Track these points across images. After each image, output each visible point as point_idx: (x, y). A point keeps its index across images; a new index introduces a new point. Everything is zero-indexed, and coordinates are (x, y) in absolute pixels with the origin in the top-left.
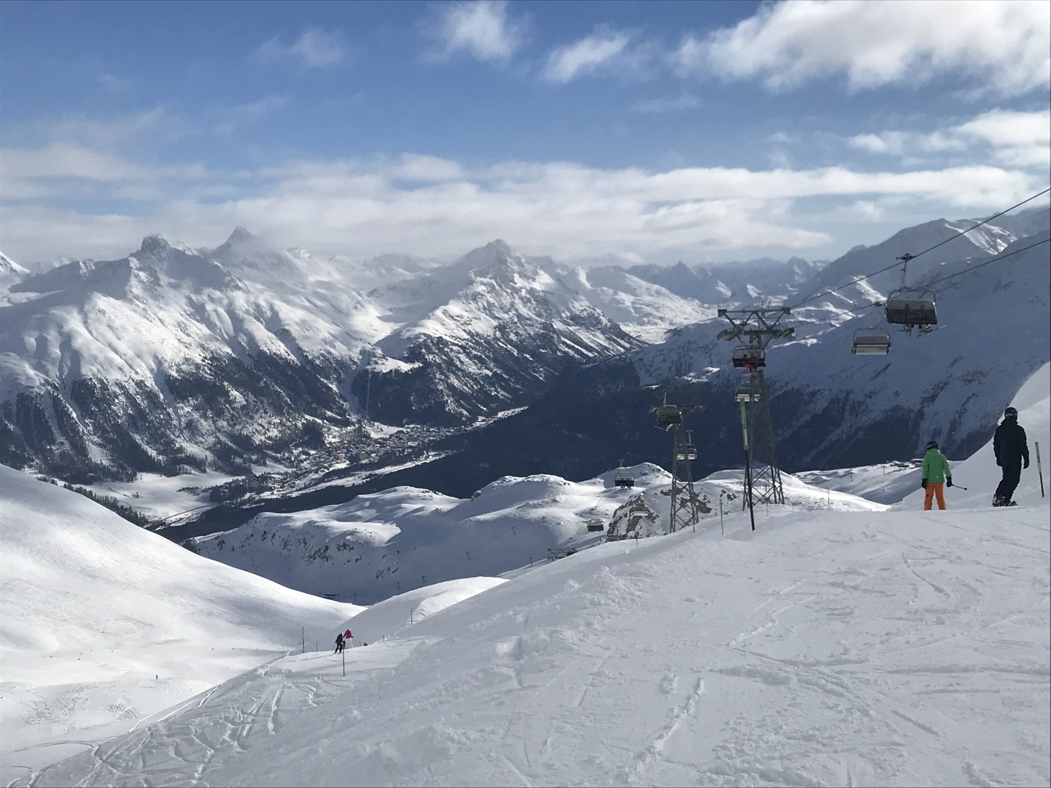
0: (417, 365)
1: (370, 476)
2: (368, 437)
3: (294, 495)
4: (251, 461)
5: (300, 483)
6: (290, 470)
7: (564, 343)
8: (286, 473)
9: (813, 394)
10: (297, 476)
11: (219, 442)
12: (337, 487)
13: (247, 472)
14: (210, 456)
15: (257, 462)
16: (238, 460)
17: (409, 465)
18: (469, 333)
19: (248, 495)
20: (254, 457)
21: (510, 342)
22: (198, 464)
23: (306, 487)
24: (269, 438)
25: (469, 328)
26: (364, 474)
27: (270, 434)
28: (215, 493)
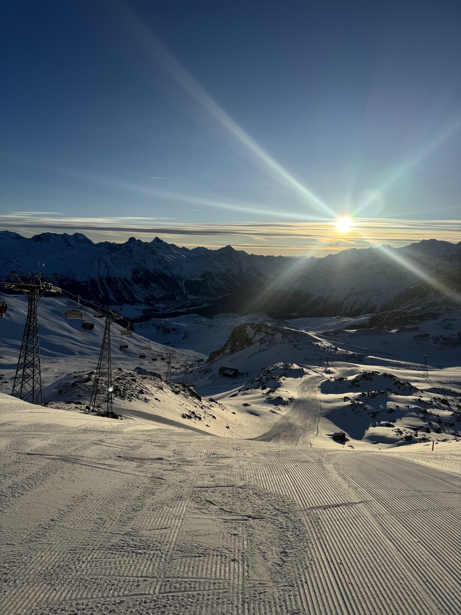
0: (203, 279)
1: (188, 309)
2: (188, 298)
3: (166, 313)
4: (155, 302)
5: (168, 310)
6: (165, 306)
7: (245, 276)
8: (164, 307)
9: (313, 295)
10: (167, 308)
11: (146, 297)
12: (178, 312)
13: (154, 305)
14: (144, 301)
15: (157, 303)
16: (151, 302)
17: (199, 307)
18: (219, 272)
19: (153, 312)
20: (156, 302)
21: (230, 275)
22: (141, 303)
23: (169, 311)
24: (160, 297)
25: (218, 270)
26: (186, 309)
27: (160, 296)
28: (144, 311)
